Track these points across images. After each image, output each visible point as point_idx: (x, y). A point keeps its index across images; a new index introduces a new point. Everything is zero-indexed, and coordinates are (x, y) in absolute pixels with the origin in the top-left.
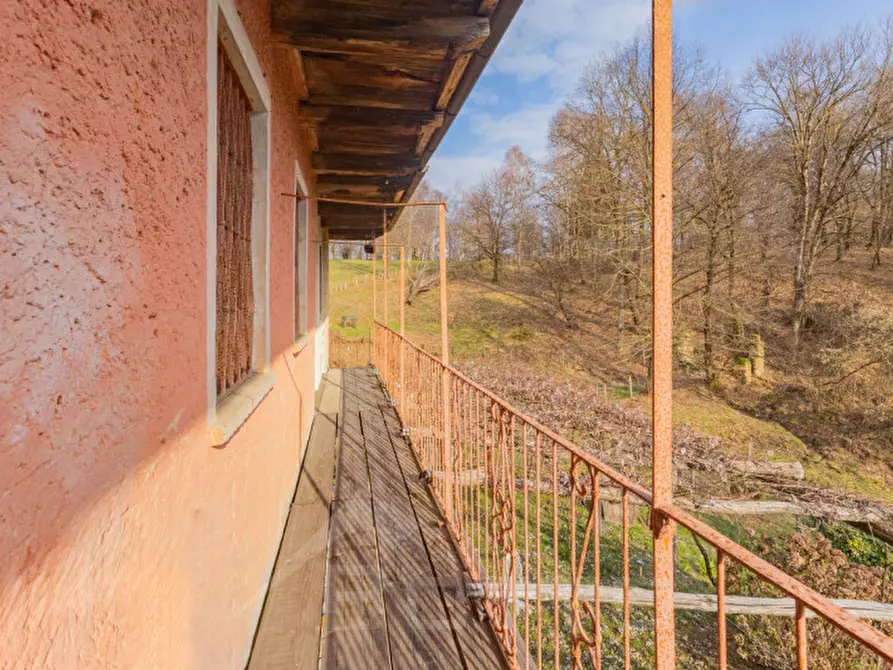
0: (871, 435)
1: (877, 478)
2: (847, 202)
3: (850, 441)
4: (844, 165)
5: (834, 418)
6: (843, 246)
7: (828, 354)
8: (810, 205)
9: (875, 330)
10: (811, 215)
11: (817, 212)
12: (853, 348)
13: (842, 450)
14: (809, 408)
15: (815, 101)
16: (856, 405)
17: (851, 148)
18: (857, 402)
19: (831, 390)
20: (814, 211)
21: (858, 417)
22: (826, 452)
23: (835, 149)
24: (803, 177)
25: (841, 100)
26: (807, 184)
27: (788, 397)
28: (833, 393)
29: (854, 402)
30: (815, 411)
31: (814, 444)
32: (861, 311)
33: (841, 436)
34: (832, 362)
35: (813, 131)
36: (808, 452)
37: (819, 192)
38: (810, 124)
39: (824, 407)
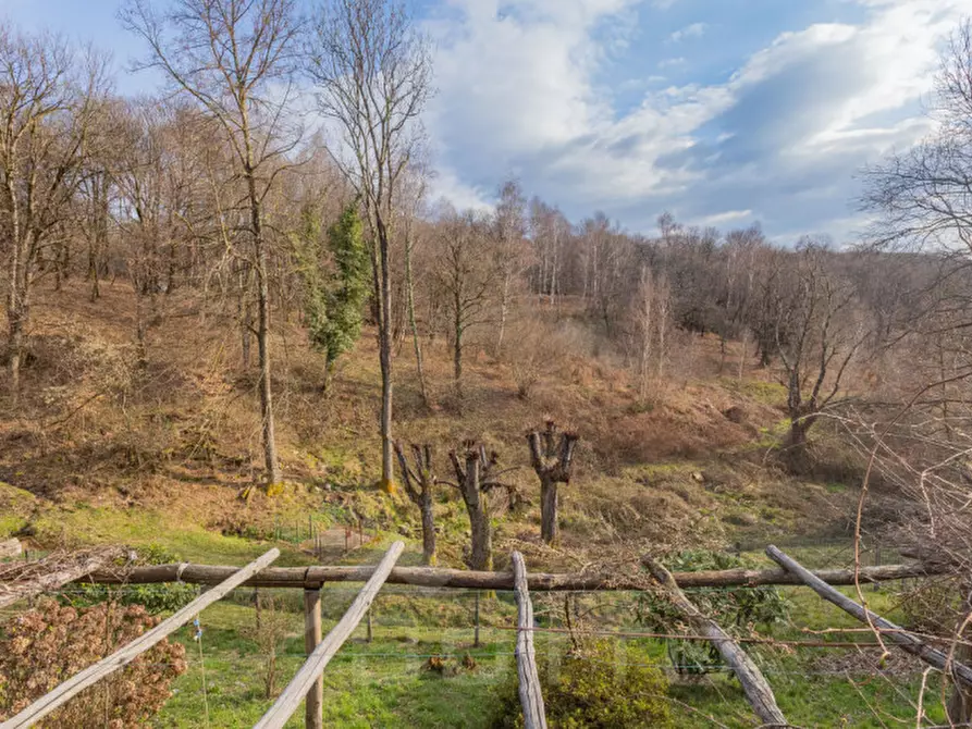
0: (101, 466)
1: (108, 504)
2: (62, 228)
3: (81, 477)
4: (54, 187)
5: (64, 458)
6: (61, 275)
7: (51, 392)
8: (20, 224)
9: (97, 363)
10: (22, 236)
11: (30, 233)
12: (79, 382)
13: (74, 488)
14: (37, 453)
15: (15, 101)
16: (85, 440)
17: (62, 171)
18: (86, 436)
19: (60, 429)
20: (26, 233)
21: (87, 450)
22: (58, 496)
23: (45, 166)
24: (9, 189)
25: (47, 111)
26: (14, 198)
27: (10, 447)
28: (62, 432)
29: (83, 436)
30: (43, 456)
31: (44, 492)
32: (83, 345)
33: (73, 475)
34: (57, 400)
35: (16, 137)
36: (38, 502)
37: (29, 211)
38: (12, 126)
39: (53, 449)
